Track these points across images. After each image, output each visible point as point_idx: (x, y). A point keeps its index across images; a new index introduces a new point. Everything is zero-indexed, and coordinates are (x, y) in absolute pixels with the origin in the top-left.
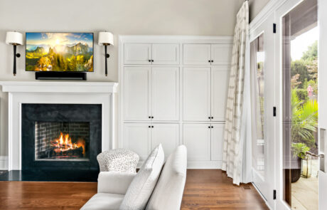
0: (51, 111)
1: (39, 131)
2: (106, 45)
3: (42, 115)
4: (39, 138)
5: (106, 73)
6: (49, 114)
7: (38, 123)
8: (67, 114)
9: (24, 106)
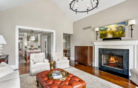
0: (108, 51)
1: (103, 57)
2: (131, 25)
3: (105, 52)
4: (103, 59)
5: (132, 37)
6: (107, 52)
7: (103, 54)
8: (113, 52)
9: (99, 49)
